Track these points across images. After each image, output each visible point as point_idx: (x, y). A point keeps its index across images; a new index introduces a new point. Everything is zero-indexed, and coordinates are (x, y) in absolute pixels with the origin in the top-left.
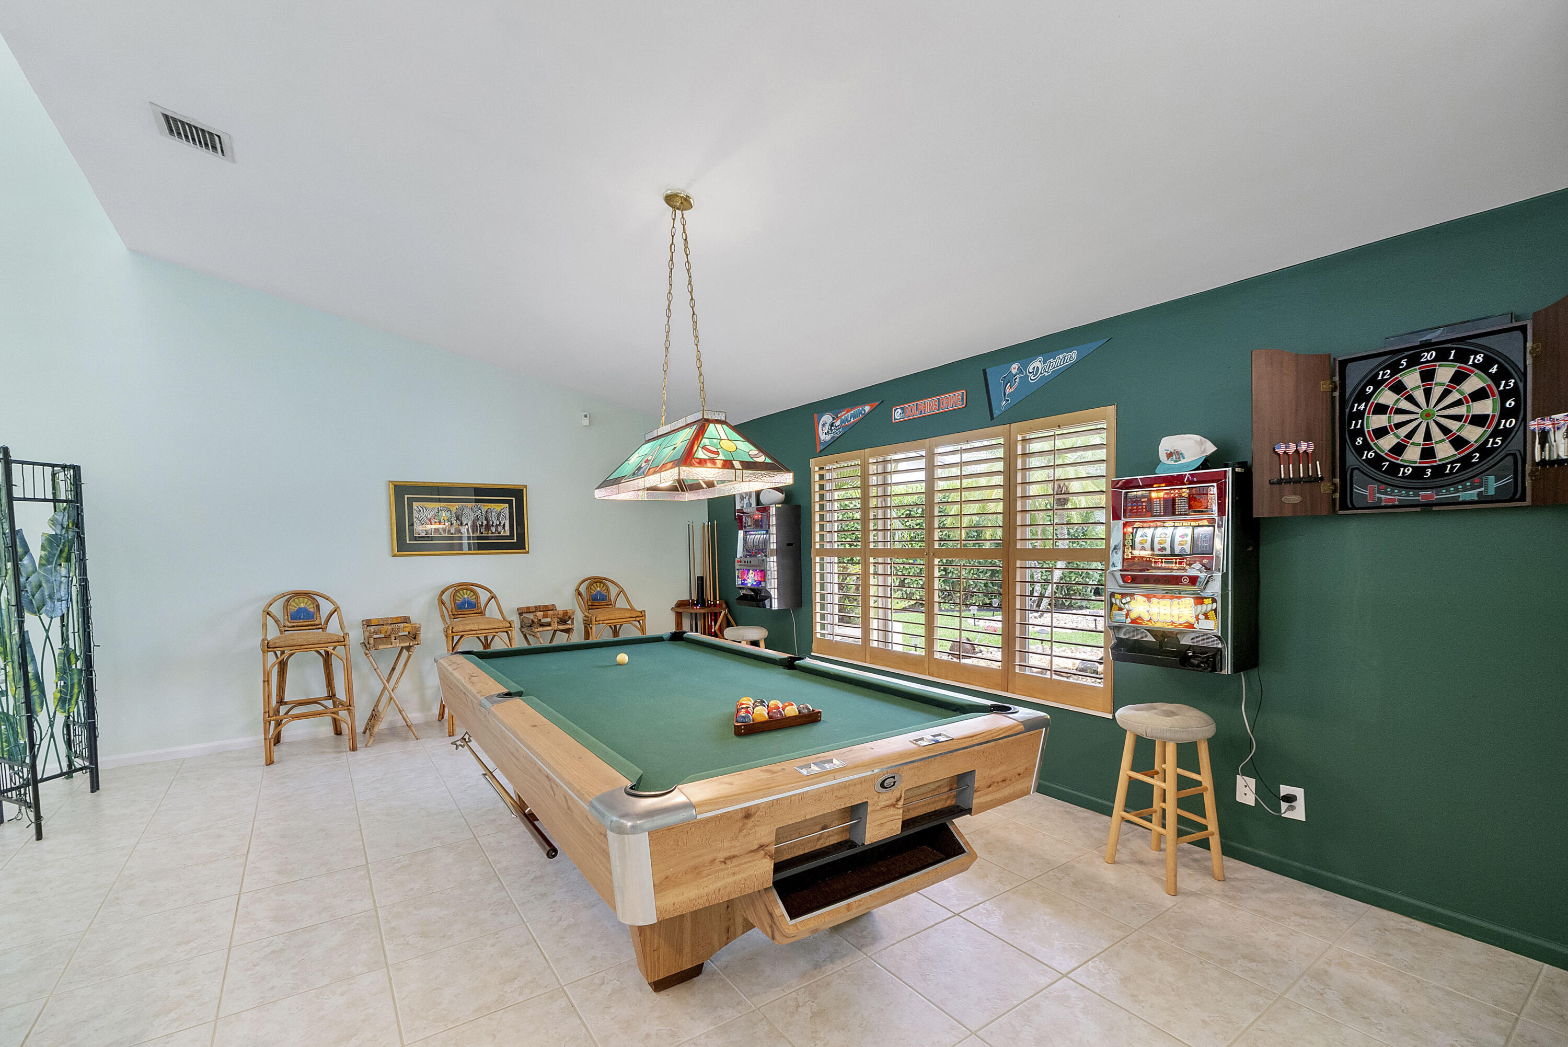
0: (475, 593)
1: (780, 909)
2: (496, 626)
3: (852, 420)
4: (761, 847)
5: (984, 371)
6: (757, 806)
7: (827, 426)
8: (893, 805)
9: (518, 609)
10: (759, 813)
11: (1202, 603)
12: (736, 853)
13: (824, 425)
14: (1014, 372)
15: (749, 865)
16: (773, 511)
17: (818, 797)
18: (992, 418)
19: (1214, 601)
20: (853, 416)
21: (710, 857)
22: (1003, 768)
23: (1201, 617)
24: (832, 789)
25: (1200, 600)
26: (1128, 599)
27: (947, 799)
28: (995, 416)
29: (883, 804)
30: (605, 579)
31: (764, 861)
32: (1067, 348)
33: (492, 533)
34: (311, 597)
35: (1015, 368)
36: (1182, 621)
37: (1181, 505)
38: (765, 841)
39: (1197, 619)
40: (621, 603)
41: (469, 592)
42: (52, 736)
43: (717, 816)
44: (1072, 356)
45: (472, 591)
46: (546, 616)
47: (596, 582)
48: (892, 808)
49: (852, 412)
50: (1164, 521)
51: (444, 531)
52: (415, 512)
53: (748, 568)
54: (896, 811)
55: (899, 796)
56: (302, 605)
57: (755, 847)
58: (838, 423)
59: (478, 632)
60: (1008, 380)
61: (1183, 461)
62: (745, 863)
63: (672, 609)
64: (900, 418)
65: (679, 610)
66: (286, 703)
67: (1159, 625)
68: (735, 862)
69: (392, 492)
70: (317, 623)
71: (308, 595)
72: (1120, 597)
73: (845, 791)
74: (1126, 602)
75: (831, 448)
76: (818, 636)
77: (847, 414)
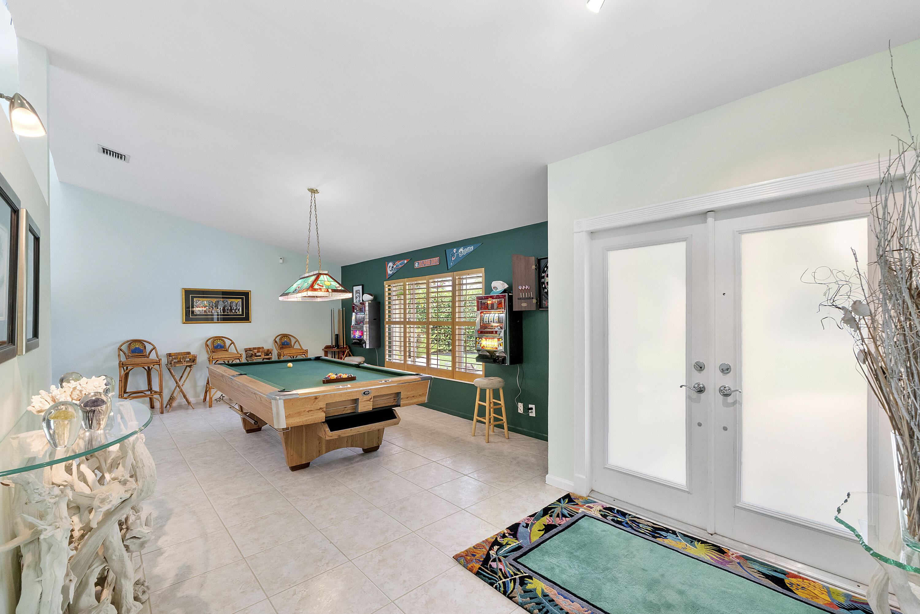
0: (223, 341)
1: (328, 429)
2: (234, 356)
3: (400, 266)
4: (321, 408)
5: (445, 250)
6: (319, 396)
7: (391, 268)
8: (369, 401)
9: (245, 349)
10: (320, 398)
11: (499, 340)
12: (311, 409)
13: (389, 267)
14: (455, 252)
15: (317, 413)
16: (367, 304)
17: (341, 395)
18: (448, 269)
19: (502, 340)
20: (400, 264)
21: (304, 410)
23: (499, 345)
24: (345, 393)
27: (394, 402)
29: (365, 399)
30: (289, 335)
31: (322, 413)
32: (470, 245)
33: (233, 313)
34: (141, 342)
36: (495, 347)
37: (495, 306)
38: (322, 407)
39: (498, 346)
41: (220, 340)
43: (306, 397)
44: (472, 247)
45: (222, 340)
46: (258, 352)
47: (284, 336)
49: (400, 262)
50: (491, 311)
51: (209, 312)
52: (195, 303)
53: (355, 330)
54: (370, 403)
55: (371, 397)
56: (137, 346)
57: (319, 408)
58: (395, 267)
59: (225, 359)
60: (453, 255)
61: (498, 290)
62: (315, 413)
63: (323, 350)
64: (417, 267)
65: (326, 350)
66: (127, 393)
67: (489, 349)
68: (312, 412)
69: (184, 293)
70: (144, 354)
71: (140, 341)
72: (478, 339)
73: (350, 394)
74: (480, 340)
75: (392, 277)
76: (387, 360)
77: (398, 263)
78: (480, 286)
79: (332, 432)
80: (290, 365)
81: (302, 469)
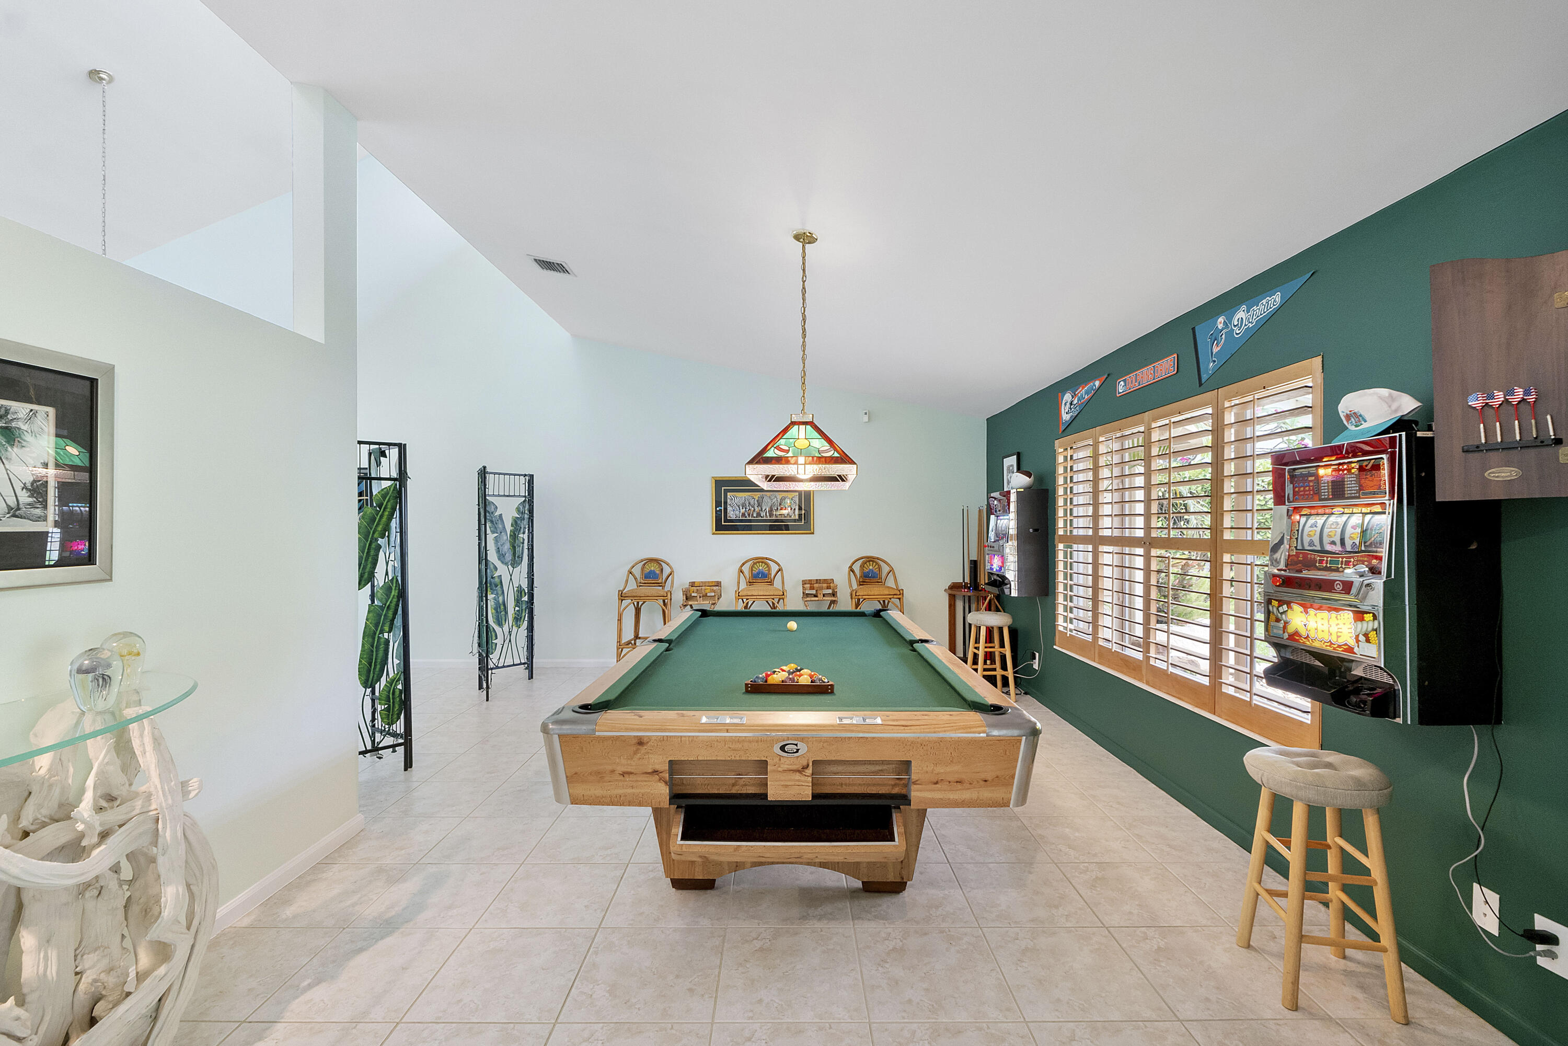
0: (768, 566)
1: (679, 830)
3: (1086, 397)
4: (655, 772)
6: (649, 737)
7: (1068, 404)
8: (799, 770)
9: (803, 581)
10: (649, 743)
11: (1362, 620)
12: (632, 771)
13: (1065, 404)
14: (1220, 326)
15: (645, 783)
16: (1013, 497)
17: (710, 744)
19: (1375, 617)
20: (1087, 393)
21: (610, 768)
22: (956, 768)
23: (1362, 638)
24: (725, 740)
25: (1359, 615)
26: (1285, 607)
28: (1203, 381)
29: (786, 767)
30: (878, 559)
31: (659, 784)
32: (1270, 289)
34: (659, 563)
35: (1220, 323)
36: (1341, 641)
37: (1351, 484)
38: (658, 767)
39: (1358, 641)
40: (890, 582)
41: (763, 564)
42: (510, 641)
43: (613, 737)
44: (1275, 300)
45: (766, 564)
46: (828, 588)
47: (869, 561)
48: (798, 774)
49: (1086, 388)
50: (1333, 507)
51: (749, 515)
52: (728, 500)
54: (803, 778)
55: (805, 763)
56: (652, 569)
57: (650, 771)
58: (1075, 402)
59: (758, 597)
60: (1215, 337)
61: (1365, 426)
62: (642, 781)
63: (945, 591)
64: (1123, 392)
65: (949, 593)
66: (640, 638)
67: (1317, 644)
68: (632, 777)
69: (714, 485)
70: (659, 581)
71: (656, 561)
72: (1275, 603)
73: (740, 746)
74: (1281, 610)
75: (1071, 428)
76: (1061, 628)
77: (1082, 391)
78: (1306, 420)
79: (683, 842)
80: (792, 625)
81: (695, 889)
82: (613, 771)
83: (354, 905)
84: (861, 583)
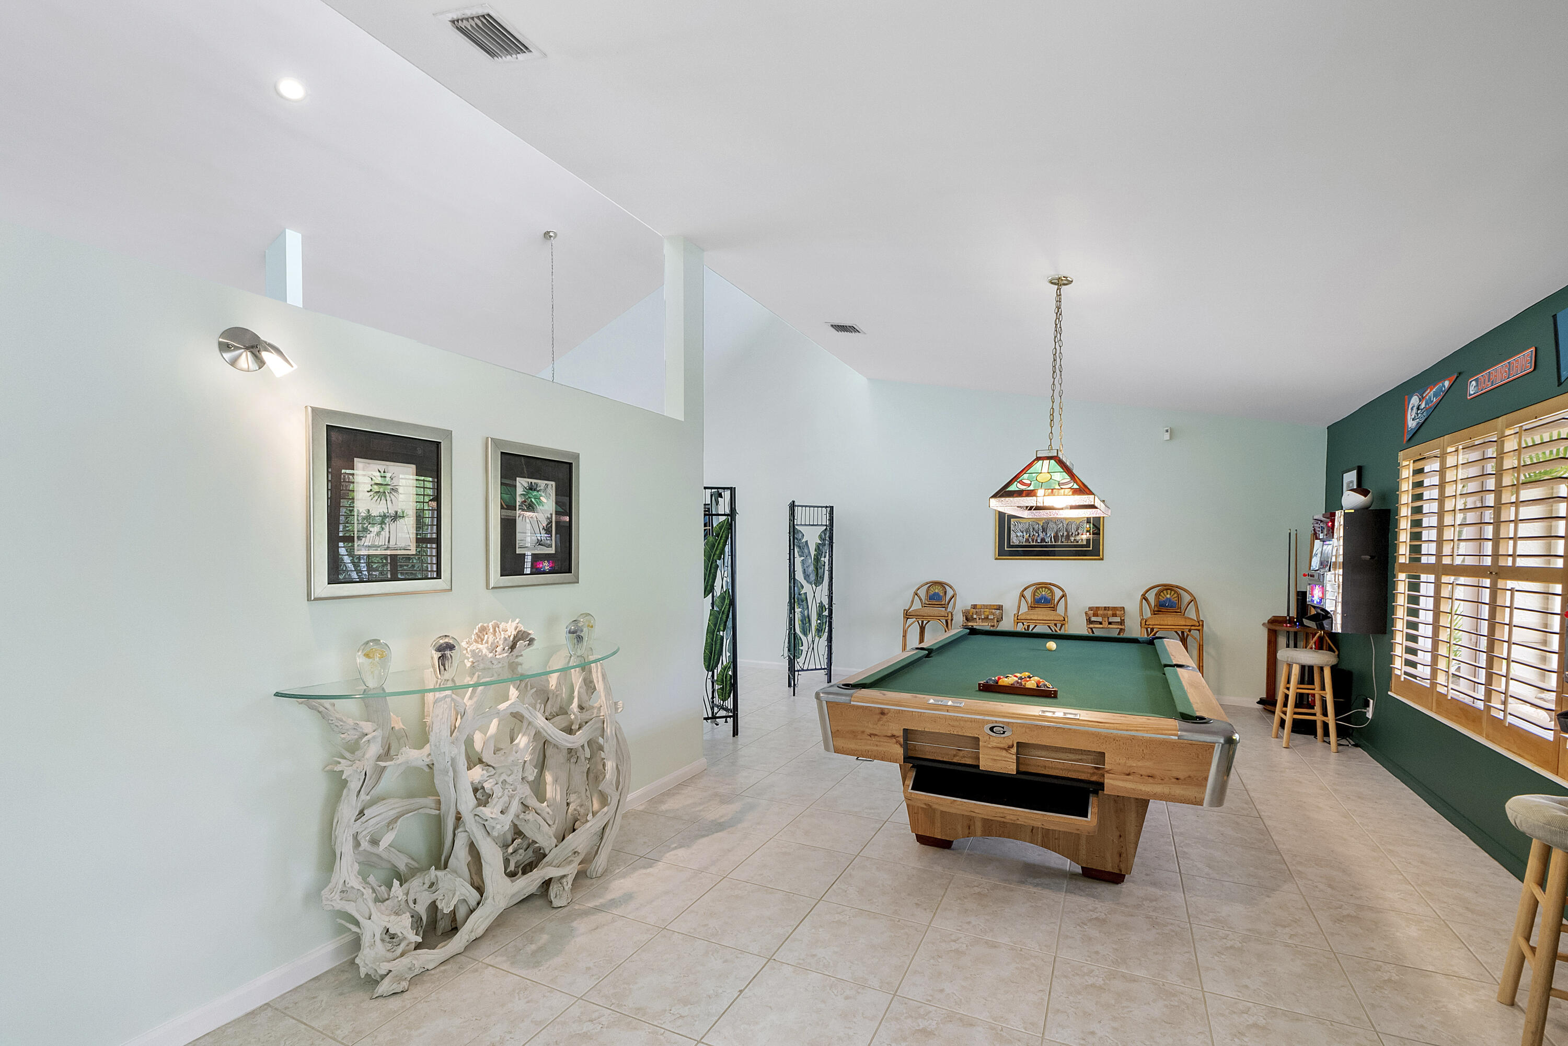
0: (1051, 591)
1: (911, 782)
3: (1434, 401)
4: (893, 736)
5: (1555, 317)
6: (888, 709)
7: (1415, 409)
8: (1006, 750)
9: (1087, 608)
10: (889, 714)
12: (876, 733)
13: (1412, 409)
15: (886, 744)
16: (1339, 517)
17: (935, 719)
20: (1435, 395)
21: (861, 729)
22: (1148, 764)
24: (945, 718)
28: (1563, 379)
29: (994, 744)
31: (897, 746)
33: (1072, 542)
34: (943, 586)
38: (895, 733)
40: (1190, 612)
41: (1047, 590)
42: (813, 648)
43: (863, 706)
45: (1049, 589)
46: (1114, 615)
47: (1167, 589)
48: (1004, 751)
49: (1434, 390)
51: (1033, 541)
52: (1012, 526)
54: (1009, 755)
55: (1010, 743)
56: (937, 591)
57: (890, 735)
58: (1423, 406)
62: (883, 742)
63: (1264, 624)
64: (1474, 393)
65: (1273, 627)
68: (877, 738)
70: (943, 603)
71: (941, 584)
73: (958, 724)
75: (1416, 437)
76: (1397, 672)
77: (1430, 393)
79: (912, 791)
80: (1052, 645)
81: (935, 846)
82: (863, 732)
83: (700, 811)
84: (1155, 613)
